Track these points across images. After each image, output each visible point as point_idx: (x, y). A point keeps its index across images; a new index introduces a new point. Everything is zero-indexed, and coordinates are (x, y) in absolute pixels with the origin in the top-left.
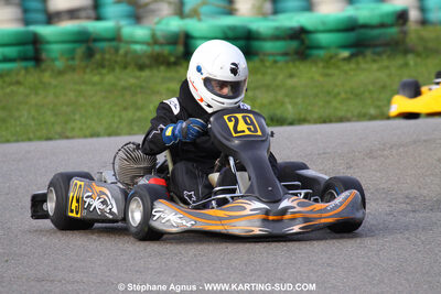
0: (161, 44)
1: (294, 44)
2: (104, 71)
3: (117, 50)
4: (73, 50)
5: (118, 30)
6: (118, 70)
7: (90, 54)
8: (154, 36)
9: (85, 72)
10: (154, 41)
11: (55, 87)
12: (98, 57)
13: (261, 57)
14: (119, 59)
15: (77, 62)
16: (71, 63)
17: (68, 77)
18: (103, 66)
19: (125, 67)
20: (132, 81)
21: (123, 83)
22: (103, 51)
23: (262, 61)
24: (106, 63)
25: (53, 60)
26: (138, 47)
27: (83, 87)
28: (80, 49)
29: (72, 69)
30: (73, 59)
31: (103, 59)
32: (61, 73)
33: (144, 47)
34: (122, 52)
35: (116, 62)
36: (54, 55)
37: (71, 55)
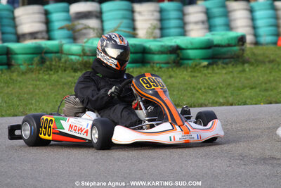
0: (88, 56)
1: (173, 57)
2: (52, 73)
3: (60, 59)
4: (32, 59)
5: (61, 46)
6: (60, 72)
7: (43, 61)
8: (83, 50)
9: (39, 73)
10: (84, 53)
11: (20, 82)
12: (48, 63)
13: (152, 64)
14: (61, 65)
15: (34, 67)
16: (30, 66)
17: (28, 76)
18: (51, 70)
19: (65, 70)
20: (70, 79)
21: (63, 80)
22: (51, 60)
23: (152, 67)
24: (53, 67)
25: (19, 65)
26: (73, 57)
27: (38, 83)
28: (37, 58)
29: (32, 71)
30: (32, 64)
31: (51, 65)
32: (24, 73)
33: (77, 58)
34: (63, 60)
35: (59, 67)
36: (20, 62)
37: (31, 62)
